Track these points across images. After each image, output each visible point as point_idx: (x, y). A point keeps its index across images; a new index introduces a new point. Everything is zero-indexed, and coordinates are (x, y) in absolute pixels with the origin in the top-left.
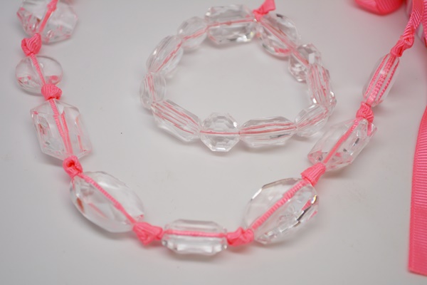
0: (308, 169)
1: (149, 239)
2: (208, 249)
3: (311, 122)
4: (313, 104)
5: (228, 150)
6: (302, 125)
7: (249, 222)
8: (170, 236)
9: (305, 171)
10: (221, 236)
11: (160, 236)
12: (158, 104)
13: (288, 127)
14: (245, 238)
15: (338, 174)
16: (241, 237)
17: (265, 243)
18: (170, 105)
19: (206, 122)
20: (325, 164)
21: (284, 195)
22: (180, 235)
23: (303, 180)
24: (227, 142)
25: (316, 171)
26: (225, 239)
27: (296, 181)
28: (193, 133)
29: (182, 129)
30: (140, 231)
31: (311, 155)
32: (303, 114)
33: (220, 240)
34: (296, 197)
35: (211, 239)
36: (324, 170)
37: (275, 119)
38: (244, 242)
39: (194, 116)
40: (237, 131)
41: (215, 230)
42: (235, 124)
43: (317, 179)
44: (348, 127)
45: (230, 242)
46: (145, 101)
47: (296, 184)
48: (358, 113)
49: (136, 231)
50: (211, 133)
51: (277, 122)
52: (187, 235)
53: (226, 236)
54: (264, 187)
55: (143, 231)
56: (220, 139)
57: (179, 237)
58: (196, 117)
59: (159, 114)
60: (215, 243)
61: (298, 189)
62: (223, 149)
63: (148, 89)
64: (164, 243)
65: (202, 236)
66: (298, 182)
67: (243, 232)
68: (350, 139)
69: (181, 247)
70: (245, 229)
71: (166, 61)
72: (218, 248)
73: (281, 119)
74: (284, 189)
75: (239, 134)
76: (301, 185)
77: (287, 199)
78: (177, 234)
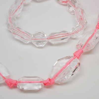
0: (76, 52)
1: (12, 85)
2: (36, 88)
3: (77, 32)
4: (78, 24)
5: (43, 46)
6: (73, 33)
7: (52, 76)
8: (21, 83)
9: (75, 53)
10: (41, 82)
11: (16, 84)
12: (13, 29)
13: (67, 35)
14: (51, 82)
15: (89, 53)
16: (49, 82)
17: (59, 83)
18: (19, 29)
19: (33, 35)
20: (83, 49)
21: (66, 63)
22: (24, 83)
23: (74, 57)
24: (43, 43)
25: (79, 53)
26: (42, 83)
27: (71, 57)
28: (28, 40)
29: (24, 39)
30: (8, 82)
31: (77, 45)
32: (73, 29)
33: (41, 84)
34: (71, 64)
35: (37, 84)
36: (82, 52)
37: (62, 32)
38: (50, 84)
39: (28, 33)
40: (46, 38)
41: (38, 80)
42: (45, 35)
43: (80, 56)
44: (92, 33)
45: (45, 84)
46: (8, 27)
47: (71, 58)
48: (96, 27)
49: (7, 83)
50: (35, 39)
51: (63, 33)
52: (27, 83)
53: (43, 82)
54: (58, 60)
55: (9, 82)
56: (40, 42)
57: (24, 84)
58: (29, 33)
59: (14, 33)
60: (39, 85)
61: (72, 60)
62: (41, 46)
63: (9, 22)
64: (18, 87)
65: (33, 83)
66: (72, 58)
67: (50, 80)
68: (93, 38)
69: (25, 88)
70: (51, 78)
71: (16, 11)
72: (40, 87)
73: (64, 32)
74: (66, 61)
75: (47, 39)
76: (73, 59)
77: (67, 65)
78: (23, 83)
